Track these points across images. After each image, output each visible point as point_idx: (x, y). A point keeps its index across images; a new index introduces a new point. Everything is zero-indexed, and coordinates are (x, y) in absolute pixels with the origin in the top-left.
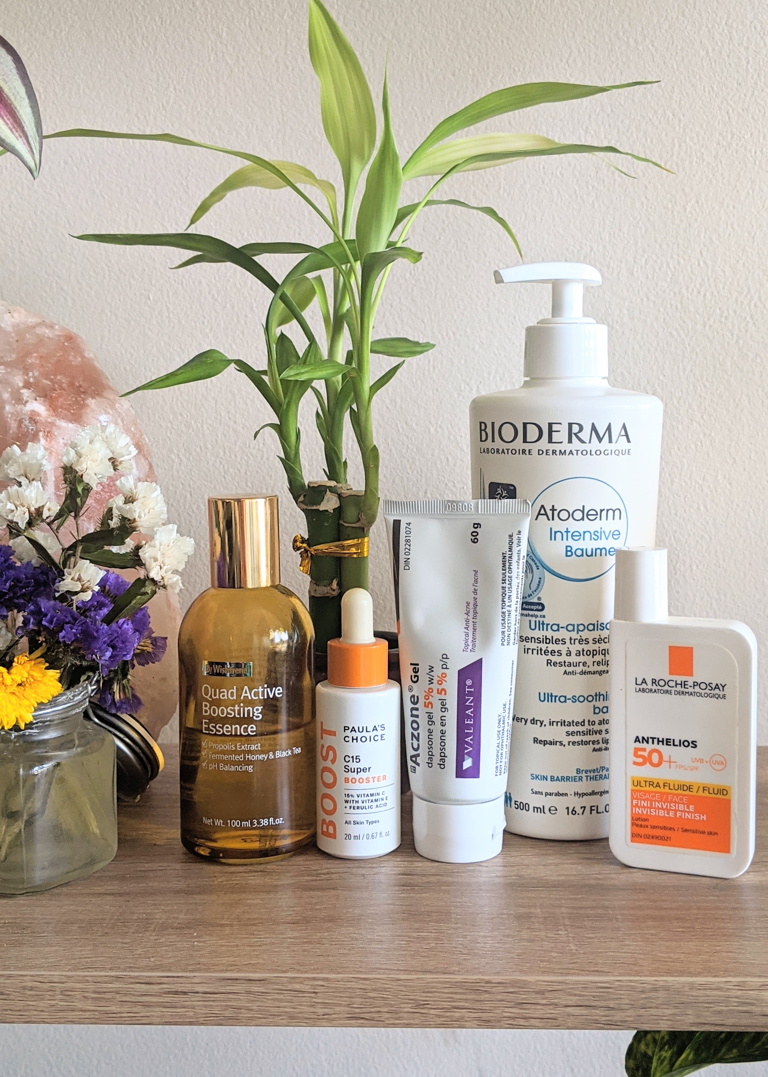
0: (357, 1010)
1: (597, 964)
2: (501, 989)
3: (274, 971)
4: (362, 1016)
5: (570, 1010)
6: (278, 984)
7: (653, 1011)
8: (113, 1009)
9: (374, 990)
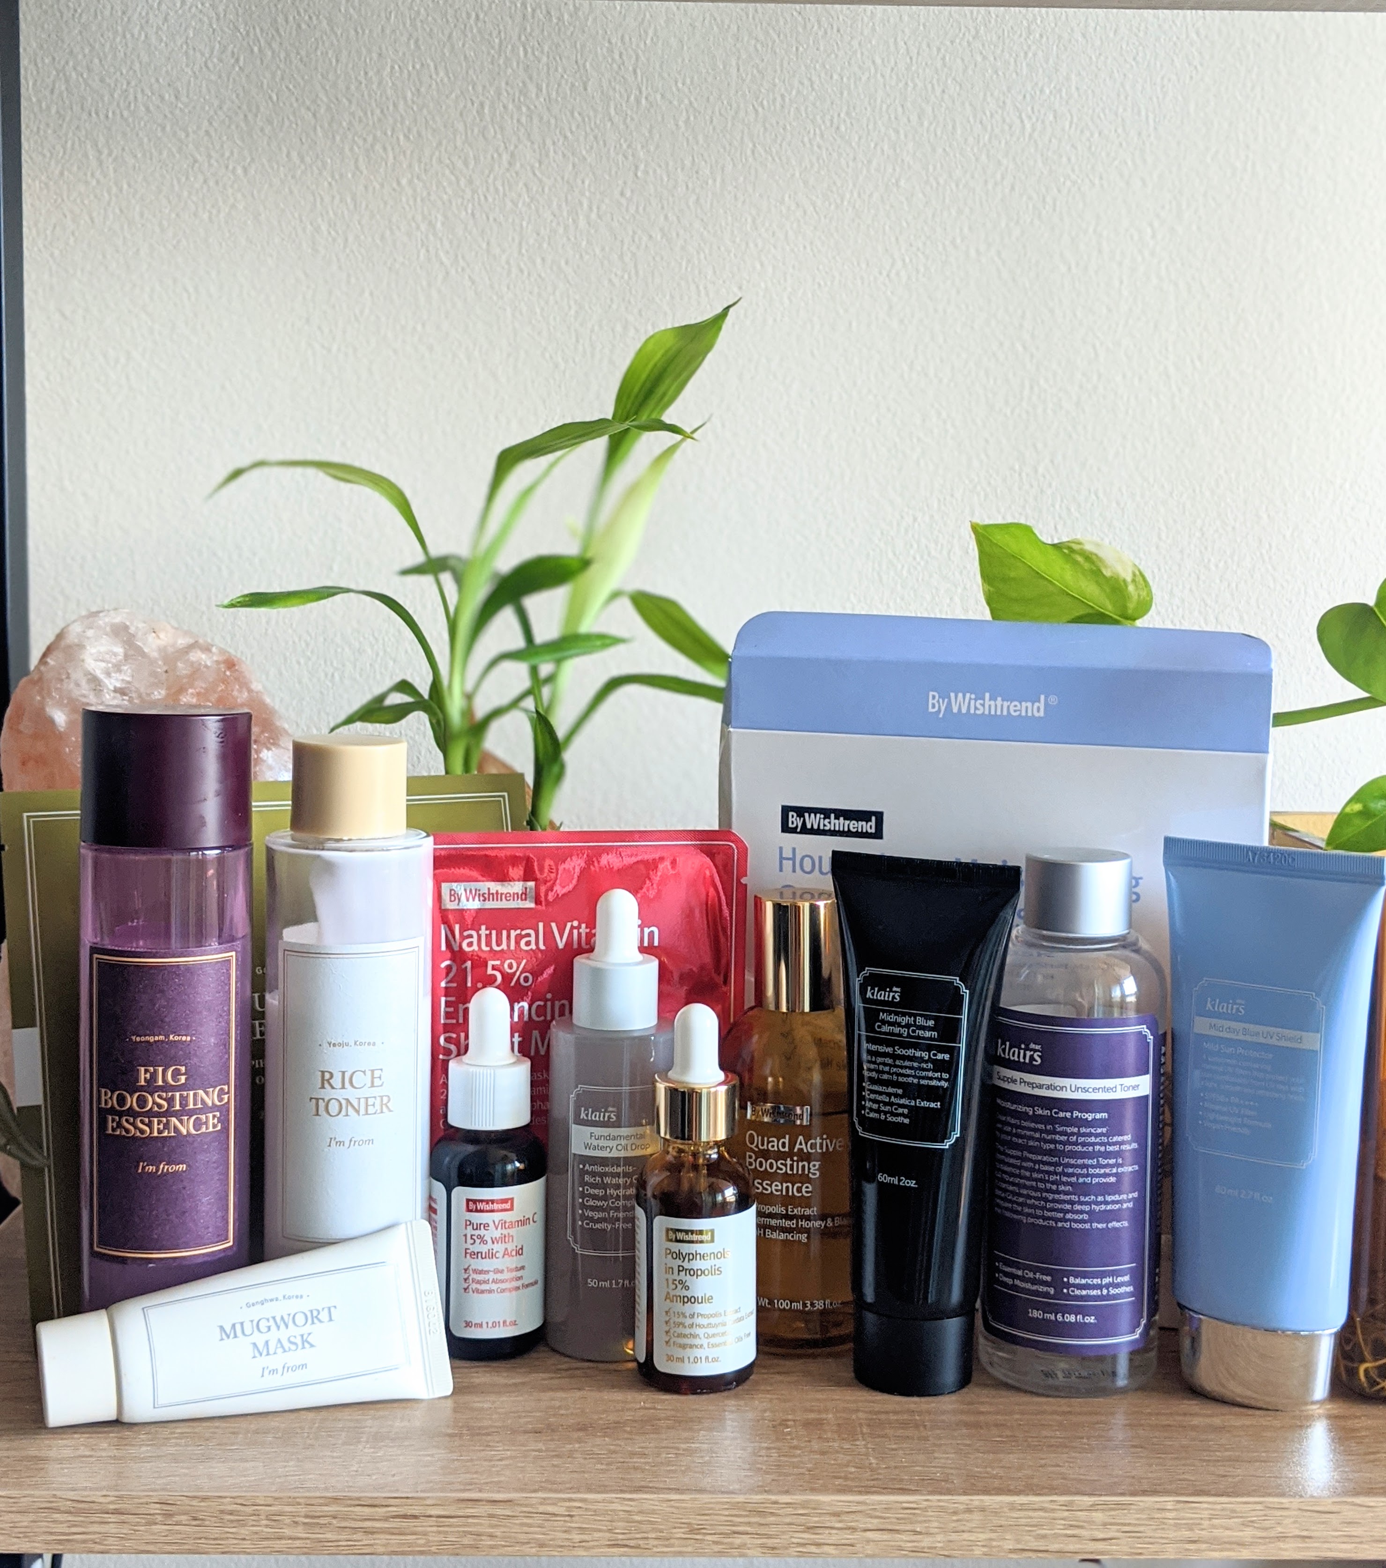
0: (620, 1537)
1: (902, 1480)
2: (790, 1510)
3: (522, 1490)
4: (625, 1542)
5: (870, 1535)
6: (526, 1506)
7: (965, 1536)
8: (329, 1536)
9: (641, 1512)
